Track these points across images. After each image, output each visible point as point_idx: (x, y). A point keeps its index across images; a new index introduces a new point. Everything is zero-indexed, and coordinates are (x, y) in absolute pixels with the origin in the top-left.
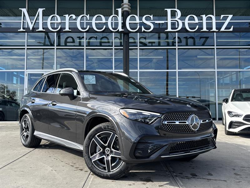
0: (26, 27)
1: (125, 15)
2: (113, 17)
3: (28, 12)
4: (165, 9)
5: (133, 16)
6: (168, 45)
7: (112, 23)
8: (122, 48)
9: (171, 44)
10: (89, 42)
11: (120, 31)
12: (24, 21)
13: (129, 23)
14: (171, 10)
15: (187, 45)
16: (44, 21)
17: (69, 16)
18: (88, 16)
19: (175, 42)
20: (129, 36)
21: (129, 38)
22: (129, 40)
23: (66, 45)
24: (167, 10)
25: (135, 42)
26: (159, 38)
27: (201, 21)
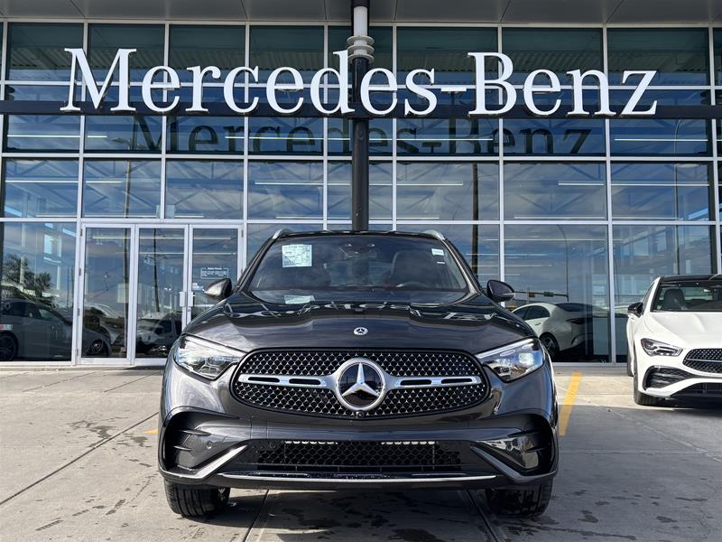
0: (83, 99)
1: (358, 69)
2: (326, 75)
3: (88, 57)
4: (469, 54)
5: (379, 72)
6: (477, 153)
7: (321, 90)
8: (350, 158)
9: (484, 149)
10: (257, 143)
11: (343, 112)
12: (79, 84)
13: (370, 92)
14: (486, 57)
15: (529, 153)
16: (133, 84)
17: (202, 70)
18: (255, 73)
19: (497, 145)
20: (367, 126)
21: (368, 131)
22: (368, 138)
23: (192, 151)
24: (473, 57)
25: (385, 144)
26: (452, 131)
27: (569, 87)
